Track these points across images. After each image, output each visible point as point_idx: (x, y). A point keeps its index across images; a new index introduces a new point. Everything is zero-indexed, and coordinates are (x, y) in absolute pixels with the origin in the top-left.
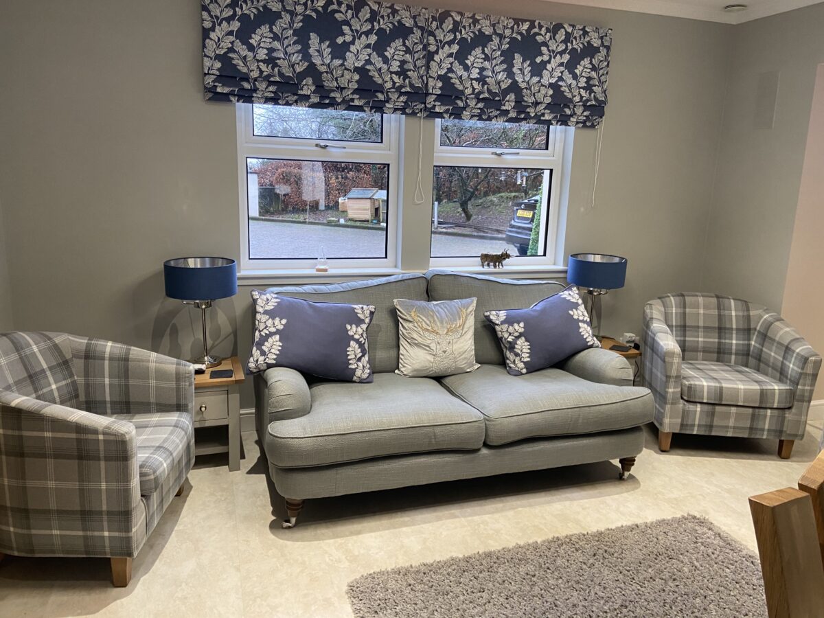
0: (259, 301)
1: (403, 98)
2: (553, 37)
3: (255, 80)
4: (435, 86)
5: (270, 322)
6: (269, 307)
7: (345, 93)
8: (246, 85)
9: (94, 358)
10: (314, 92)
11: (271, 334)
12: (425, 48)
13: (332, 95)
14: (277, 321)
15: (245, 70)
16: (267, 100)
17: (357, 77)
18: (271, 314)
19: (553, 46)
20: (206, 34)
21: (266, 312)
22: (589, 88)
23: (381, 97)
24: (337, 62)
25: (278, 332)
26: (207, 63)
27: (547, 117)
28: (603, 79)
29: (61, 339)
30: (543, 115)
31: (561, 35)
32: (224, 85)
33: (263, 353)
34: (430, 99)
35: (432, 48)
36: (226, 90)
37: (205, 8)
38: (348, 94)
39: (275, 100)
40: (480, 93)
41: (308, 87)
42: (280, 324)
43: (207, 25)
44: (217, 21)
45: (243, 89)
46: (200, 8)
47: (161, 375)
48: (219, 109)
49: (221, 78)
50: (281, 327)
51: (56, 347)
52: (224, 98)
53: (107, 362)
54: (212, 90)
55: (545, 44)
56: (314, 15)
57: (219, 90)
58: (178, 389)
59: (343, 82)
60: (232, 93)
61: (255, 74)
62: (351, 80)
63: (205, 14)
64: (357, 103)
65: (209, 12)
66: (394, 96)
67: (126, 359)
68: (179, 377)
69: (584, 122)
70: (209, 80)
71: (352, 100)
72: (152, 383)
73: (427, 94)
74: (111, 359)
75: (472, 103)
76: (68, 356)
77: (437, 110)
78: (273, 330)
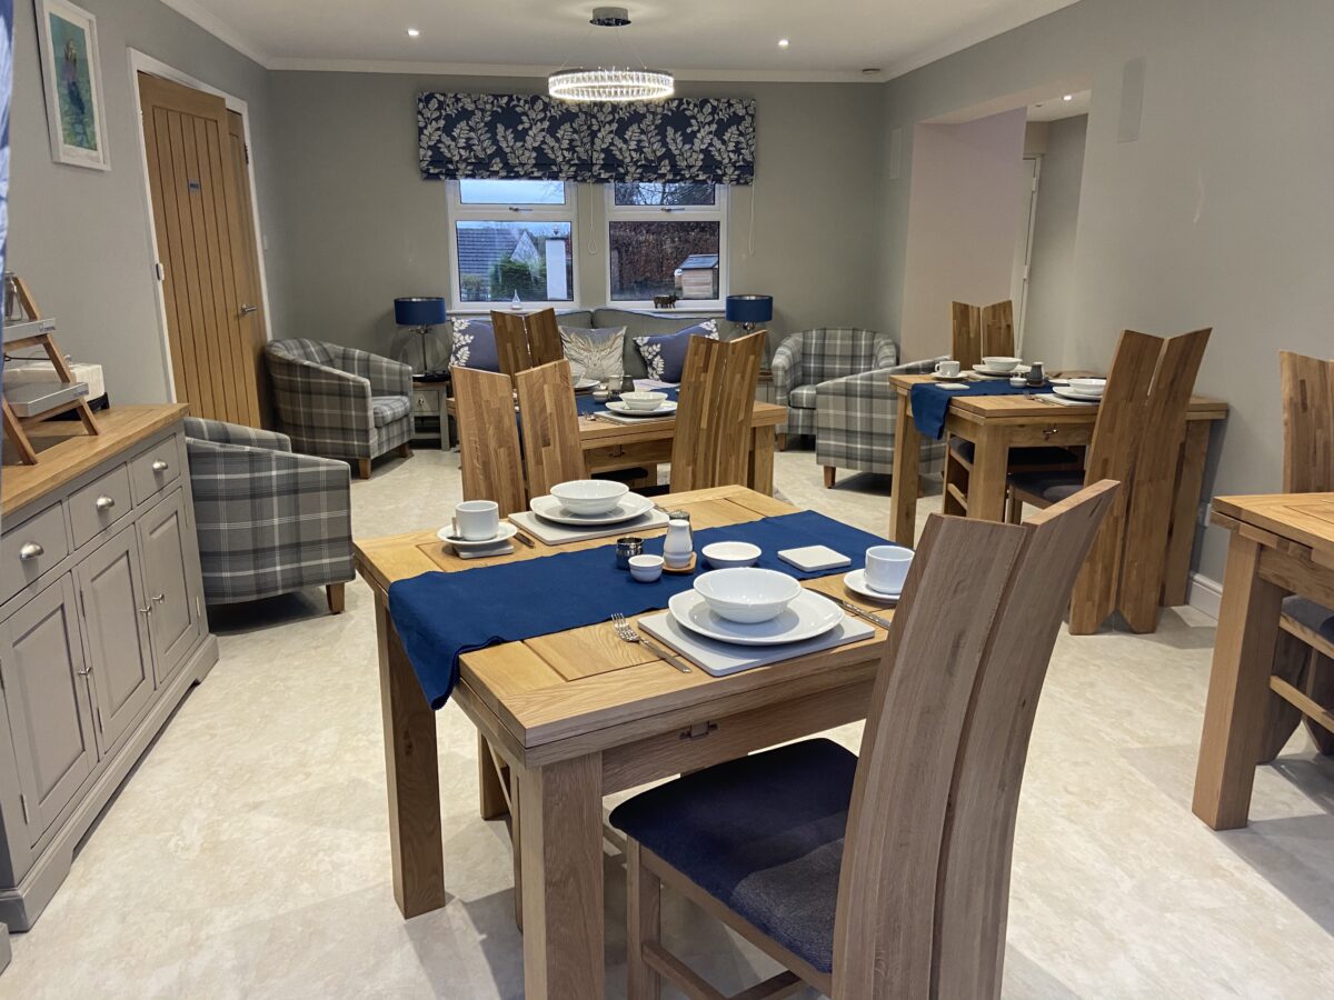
0: (456, 324)
1: (573, 169)
2: (701, 111)
3: (457, 162)
4: (599, 158)
5: (462, 338)
6: (463, 328)
7: (526, 168)
8: (451, 167)
9: (348, 359)
10: (502, 168)
11: (462, 346)
12: (589, 128)
13: (516, 169)
14: (467, 337)
15: (449, 155)
16: (467, 176)
17: (534, 155)
18: (463, 332)
19: (701, 118)
20: (421, 131)
21: (460, 331)
22: (737, 150)
23: (555, 169)
24: (519, 144)
25: (467, 344)
26: (422, 152)
27: (701, 177)
28: (750, 142)
29: (327, 345)
30: (698, 175)
31: (708, 109)
32: (435, 167)
33: (457, 359)
34: (596, 168)
35: (595, 128)
36: (437, 171)
37: (420, 113)
38: (528, 168)
39: (473, 176)
40: (638, 161)
41: (497, 165)
42: (469, 339)
43: (422, 124)
44: (429, 121)
45: (448, 169)
46: (415, 113)
47: (390, 371)
48: (433, 184)
49: (433, 163)
50: (469, 341)
51: (325, 349)
52: (436, 177)
53: (356, 362)
54: (427, 171)
55: (694, 117)
56: (499, 110)
57: (432, 171)
58: (401, 382)
59: (524, 159)
60: (441, 173)
61: (456, 158)
62: (529, 157)
63: (420, 117)
64: (536, 174)
65: (422, 115)
66: (565, 168)
67: (368, 360)
68: (401, 373)
69: (737, 180)
70: (424, 164)
71: (533, 172)
72: (385, 377)
73: (593, 165)
74: (359, 360)
75: (632, 169)
76: (332, 356)
77: (603, 176)
78: (464, 343)
